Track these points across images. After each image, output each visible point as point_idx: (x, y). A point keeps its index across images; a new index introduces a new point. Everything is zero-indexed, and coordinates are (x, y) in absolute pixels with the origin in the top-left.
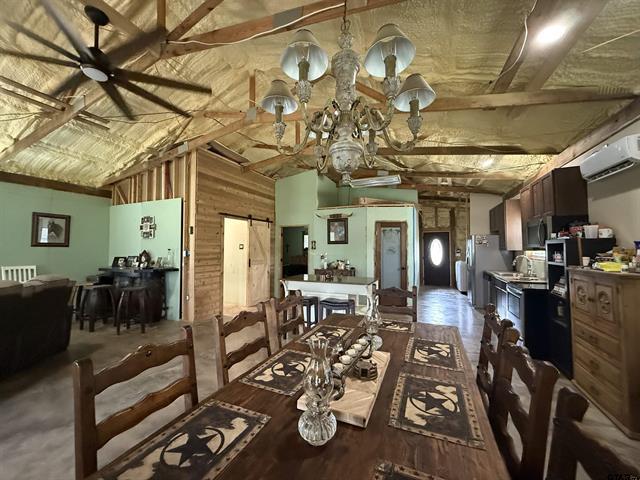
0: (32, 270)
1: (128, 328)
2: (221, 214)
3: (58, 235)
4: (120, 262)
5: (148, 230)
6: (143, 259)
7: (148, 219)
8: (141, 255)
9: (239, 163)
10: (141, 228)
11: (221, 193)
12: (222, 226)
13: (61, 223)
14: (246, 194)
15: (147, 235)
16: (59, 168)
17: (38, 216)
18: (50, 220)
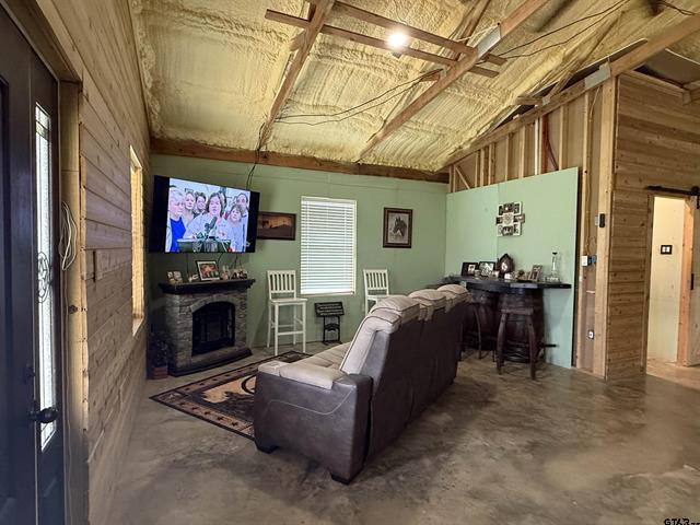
0: (385, 274)
1: (500, 366)
2: (651, 188)
3: (403, 233)
4: (471, 269)
5: (512, 224)
6: (504, 267)
7: (512, 207)
8: (500, 261)
9: (681, 85)
10: (498, 221)
11: (651, 149)
12: (650, 211)
14: (689, 145)
15: (510, 231)
17: (388, 212)
18: (397, 215)
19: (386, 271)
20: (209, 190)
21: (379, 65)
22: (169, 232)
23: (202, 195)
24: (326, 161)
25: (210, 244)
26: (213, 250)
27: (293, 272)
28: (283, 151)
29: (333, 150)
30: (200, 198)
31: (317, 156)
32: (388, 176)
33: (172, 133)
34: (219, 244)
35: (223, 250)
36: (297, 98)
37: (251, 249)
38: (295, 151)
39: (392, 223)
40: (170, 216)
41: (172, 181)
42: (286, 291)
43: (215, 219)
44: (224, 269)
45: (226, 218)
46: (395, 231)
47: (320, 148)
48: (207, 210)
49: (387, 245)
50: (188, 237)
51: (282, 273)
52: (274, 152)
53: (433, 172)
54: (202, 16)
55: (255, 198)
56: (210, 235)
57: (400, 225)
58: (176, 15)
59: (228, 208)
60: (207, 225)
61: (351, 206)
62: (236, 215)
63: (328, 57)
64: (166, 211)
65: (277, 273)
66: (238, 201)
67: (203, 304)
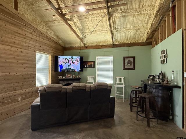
0: (123, 78)
3: (131, 65)
5: (164, 58)
6: (161, 77)
7: (164, 52)
8: (160, 74)
10: (161, 58)
13: (132, 60)
15: (163, 62)
16: (129, 37)
17: (125, 58)
18: (128, 59)
19: (124, 77)
20: (68, 57)
21: (96, 16)
22: (59, 67)
23: (67, 59)
24: (103, 45)
25: (70, 70)
26: (70, 71)
27: (94, 77)
28: (91, 45)
29: (105, 42)
30: (66, 60)
31: (100, 45)
32: (124, 46)
33: (67, 46)
34: (72, 70)
35: (73, 71)
36: (84, 32)
37: (82, 71)
38: (94, 44)
39: (126, 61)
40: (59, 64)
41: (59, 57)
42: (91, 82)
43: (71, 64)
44: (74, 76)
45: (74, 63)
46: (128, 64)
47: (101, 42)
48: (68, 62)
49: (124, 69)
50: (64, 68)
51: (91, 77)
52: (89, 46)
53: (144, 42)
54: (53, 21)
55: (82, 58)
56: (69, 68)
57: (130, 62)
58: (49, 23)
59: (74, 61)
60: (68, 65)
61: (112, 57)
62: (76, 63)
63: (82, 19)
64: (58, 63)
65: (90, 77)
66: (77, 59)
67: (66, 83)
